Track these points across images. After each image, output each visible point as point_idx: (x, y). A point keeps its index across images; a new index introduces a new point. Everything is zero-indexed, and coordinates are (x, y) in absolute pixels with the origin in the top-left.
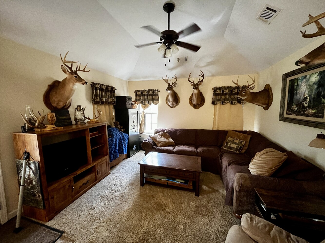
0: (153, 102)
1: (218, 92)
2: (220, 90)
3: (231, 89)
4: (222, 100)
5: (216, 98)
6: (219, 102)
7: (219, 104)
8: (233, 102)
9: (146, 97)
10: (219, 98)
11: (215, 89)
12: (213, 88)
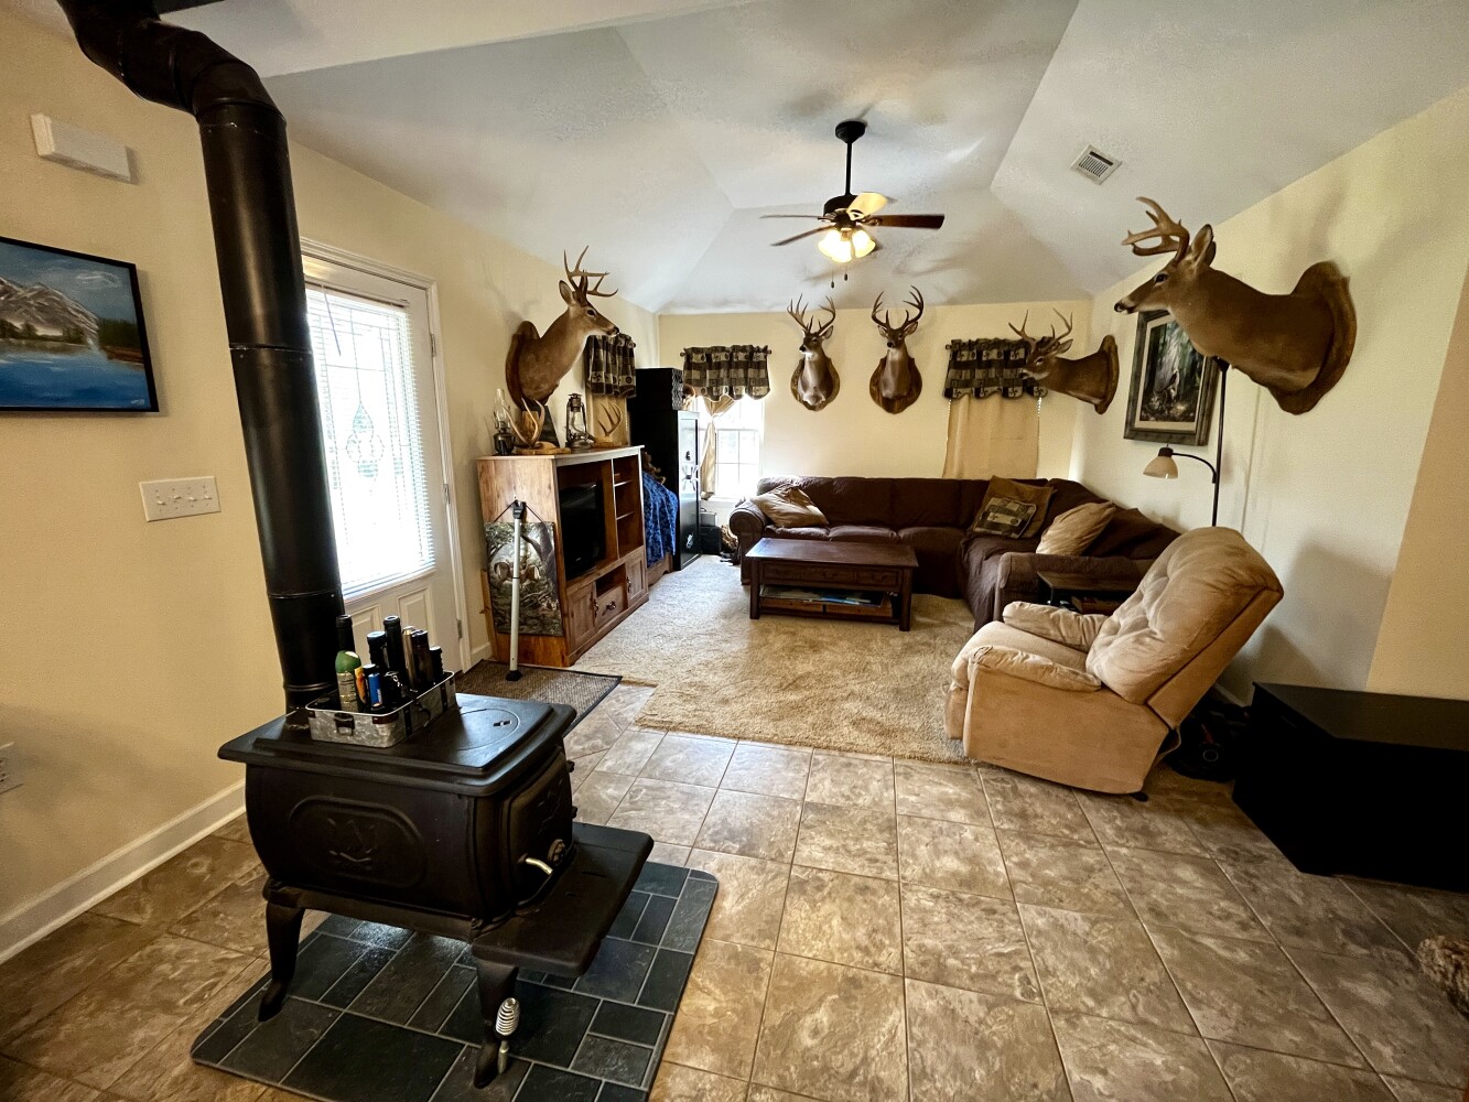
0: (749, 391)
1: (965, 356)
2: (970, 349)
3: (1006, 348)
4: (976, 383)
5: (958, 377)
6: (968, 390)
7: (966, 397)
8: (1010, 390)
9: (723, 373)
10: (968, 377)
11: (956, 347)
12: (950, 343)
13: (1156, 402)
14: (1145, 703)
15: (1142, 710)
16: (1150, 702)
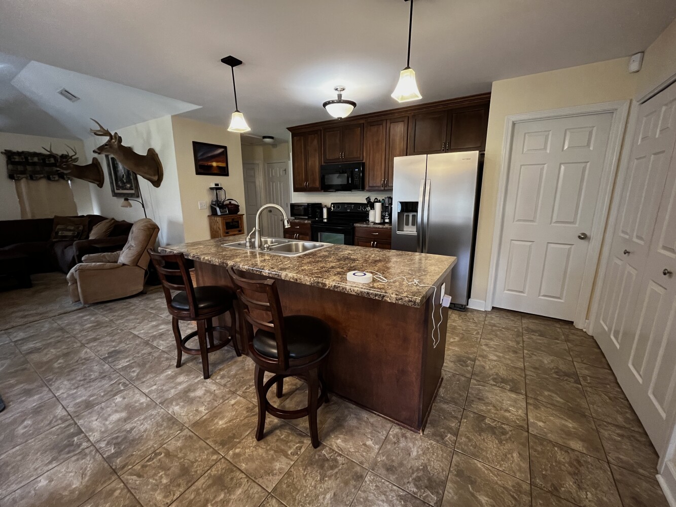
1: (17, 159)
2: (19, 156)
3: (42, 157)
4: (29, 173)
5: (15, 169)
6: (25, 176)
7: (25, 179)
8: (51, 177)
10: (23, 169)
11: (9, 154)
12: (4, 152)
13: (120, 184)
14: (137, 266)
15: (137, 267)
16: (138, 264)
